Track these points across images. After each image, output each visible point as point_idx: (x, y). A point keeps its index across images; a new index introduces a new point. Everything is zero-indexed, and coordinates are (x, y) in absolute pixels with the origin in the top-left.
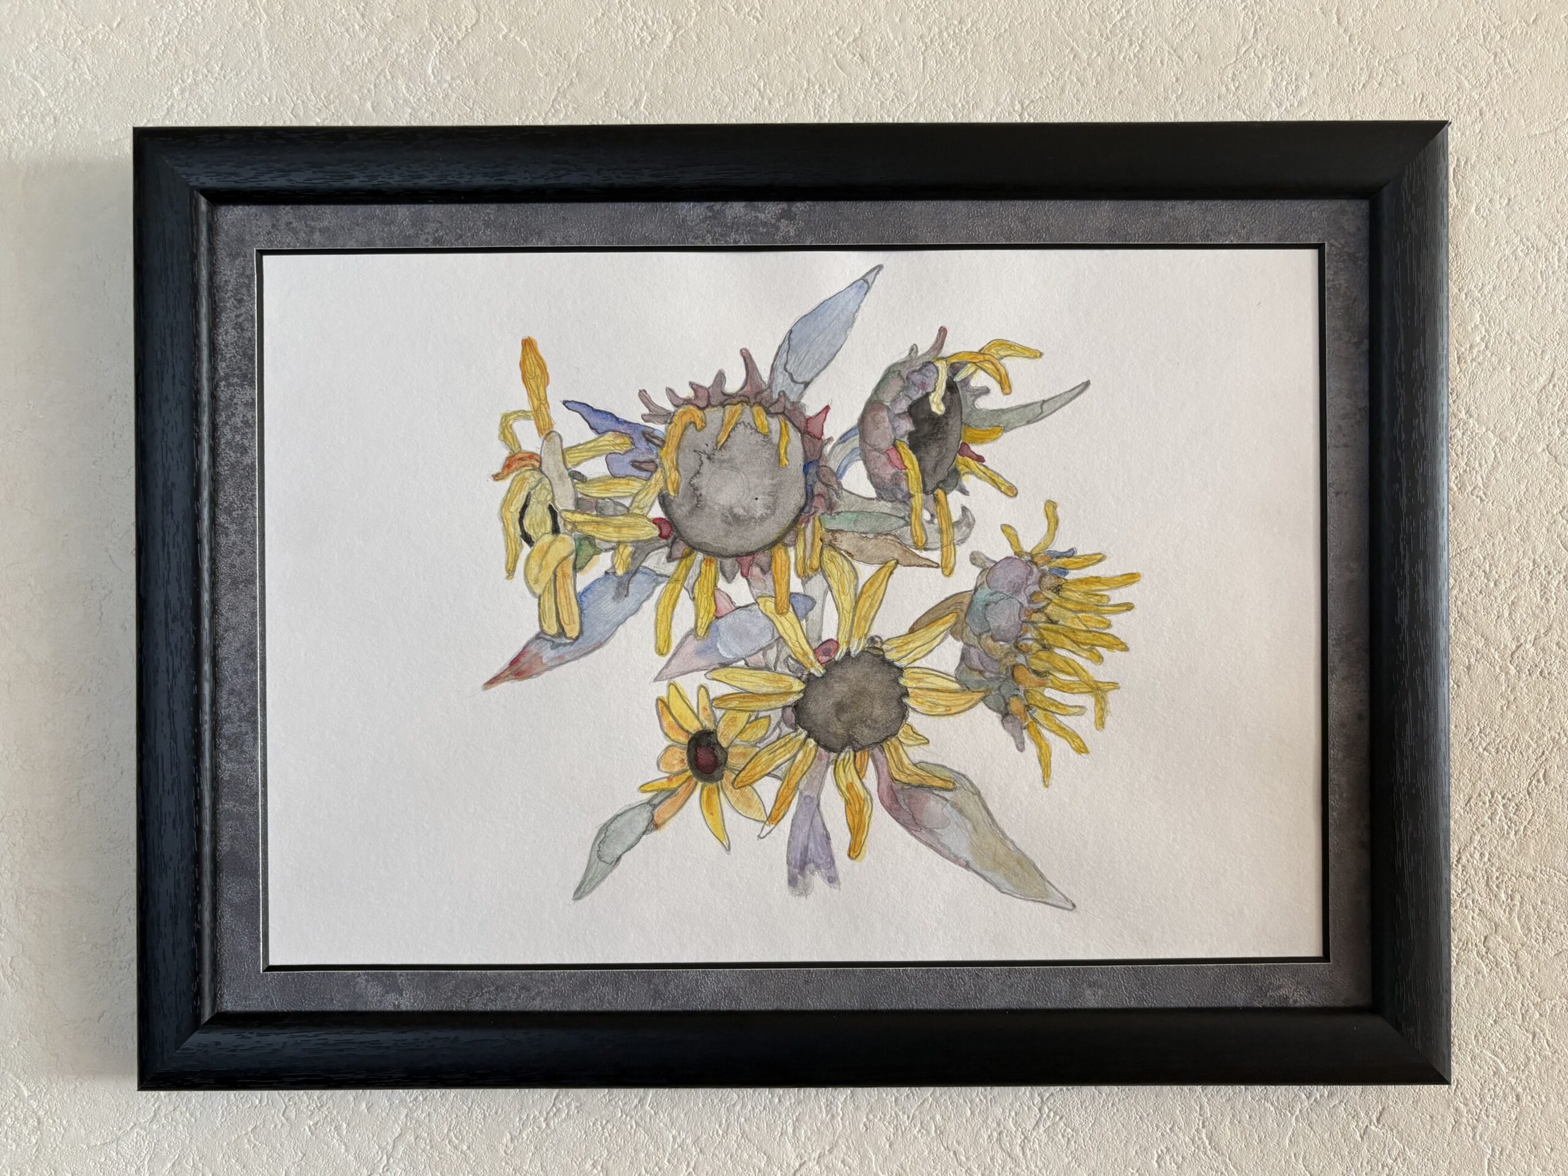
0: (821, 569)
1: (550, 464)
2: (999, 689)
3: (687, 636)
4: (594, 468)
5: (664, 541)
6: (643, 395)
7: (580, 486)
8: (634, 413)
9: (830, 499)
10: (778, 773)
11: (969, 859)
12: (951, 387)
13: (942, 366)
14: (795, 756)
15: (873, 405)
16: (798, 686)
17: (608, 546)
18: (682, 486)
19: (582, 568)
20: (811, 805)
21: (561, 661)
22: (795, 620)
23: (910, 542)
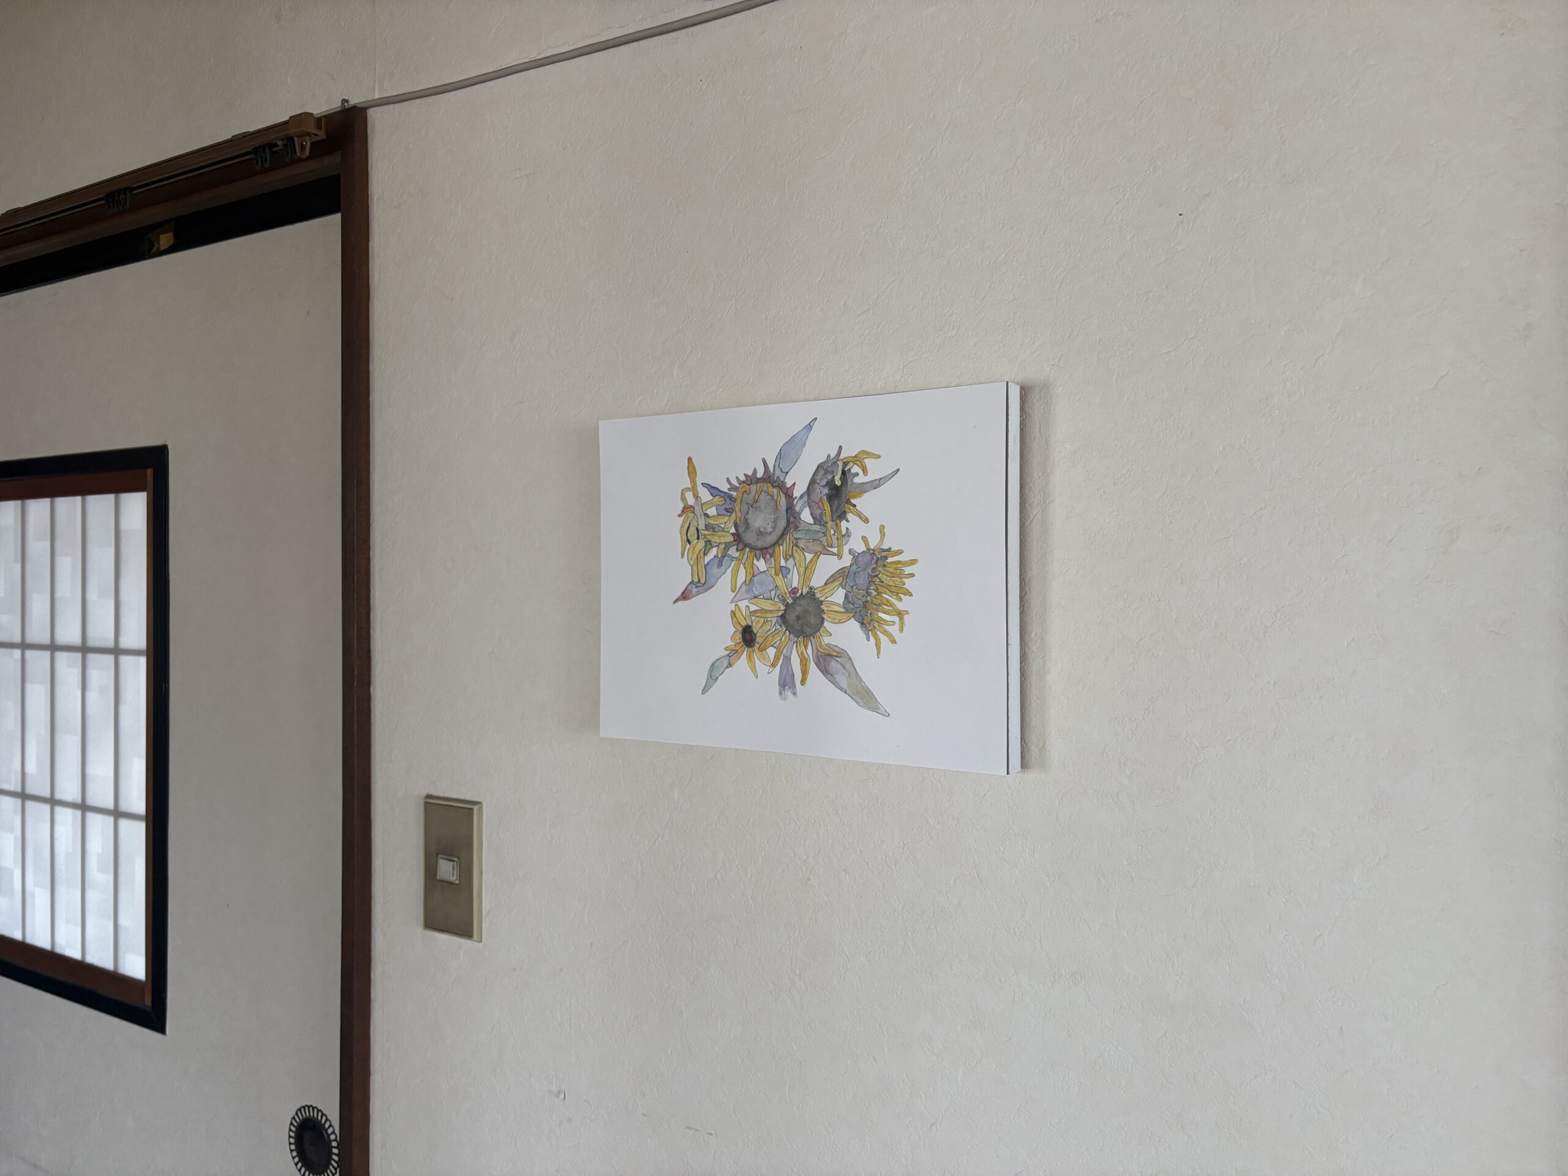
0: (792, 556)
1: (698, 510)
2: (860, 611)
3: (742, 584)
4: (712, 512)
5: (735, 543)
6: (728, 480)
7: (707, 519)
8: (725, 487)
9: (796, 524)
10: (775, 645)
11: (847, 689)
12: (844, 473)
13: (840, 464)
14: (781, 638)
15: (813, 482)
16: (783, 608)
17: (716, 545)
18: (742, 519)
19: (707, 554)
20: (787, 659)
21: (699, 593)
22: (782, 579)
23: (826, 544)
